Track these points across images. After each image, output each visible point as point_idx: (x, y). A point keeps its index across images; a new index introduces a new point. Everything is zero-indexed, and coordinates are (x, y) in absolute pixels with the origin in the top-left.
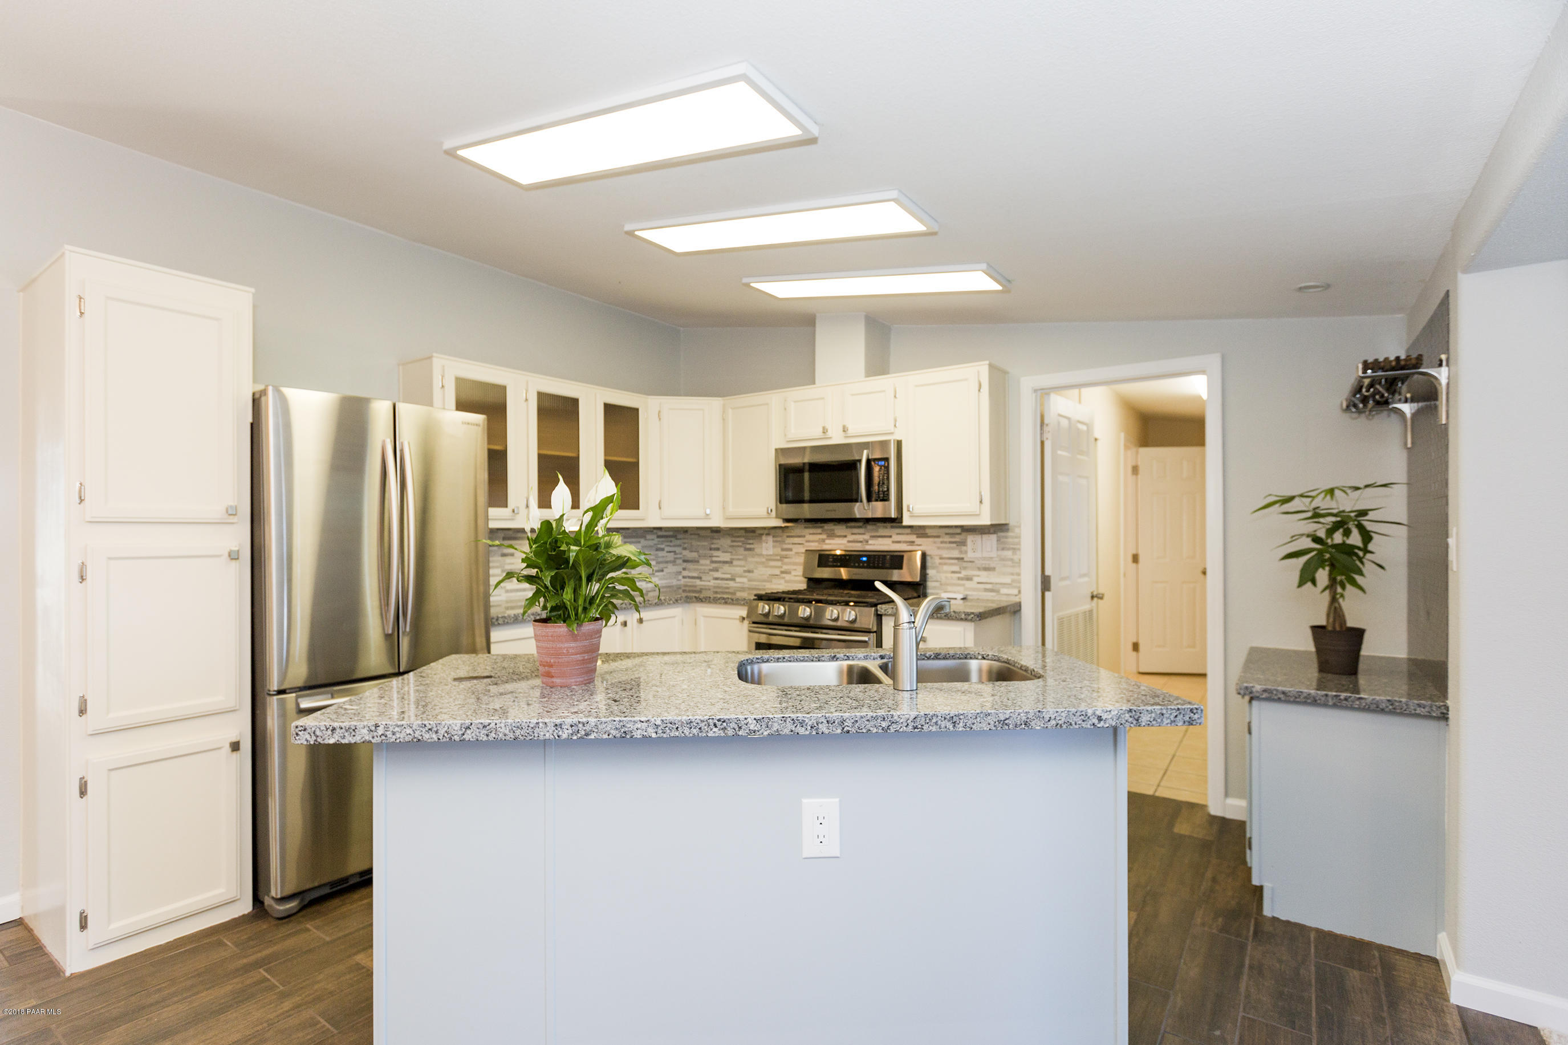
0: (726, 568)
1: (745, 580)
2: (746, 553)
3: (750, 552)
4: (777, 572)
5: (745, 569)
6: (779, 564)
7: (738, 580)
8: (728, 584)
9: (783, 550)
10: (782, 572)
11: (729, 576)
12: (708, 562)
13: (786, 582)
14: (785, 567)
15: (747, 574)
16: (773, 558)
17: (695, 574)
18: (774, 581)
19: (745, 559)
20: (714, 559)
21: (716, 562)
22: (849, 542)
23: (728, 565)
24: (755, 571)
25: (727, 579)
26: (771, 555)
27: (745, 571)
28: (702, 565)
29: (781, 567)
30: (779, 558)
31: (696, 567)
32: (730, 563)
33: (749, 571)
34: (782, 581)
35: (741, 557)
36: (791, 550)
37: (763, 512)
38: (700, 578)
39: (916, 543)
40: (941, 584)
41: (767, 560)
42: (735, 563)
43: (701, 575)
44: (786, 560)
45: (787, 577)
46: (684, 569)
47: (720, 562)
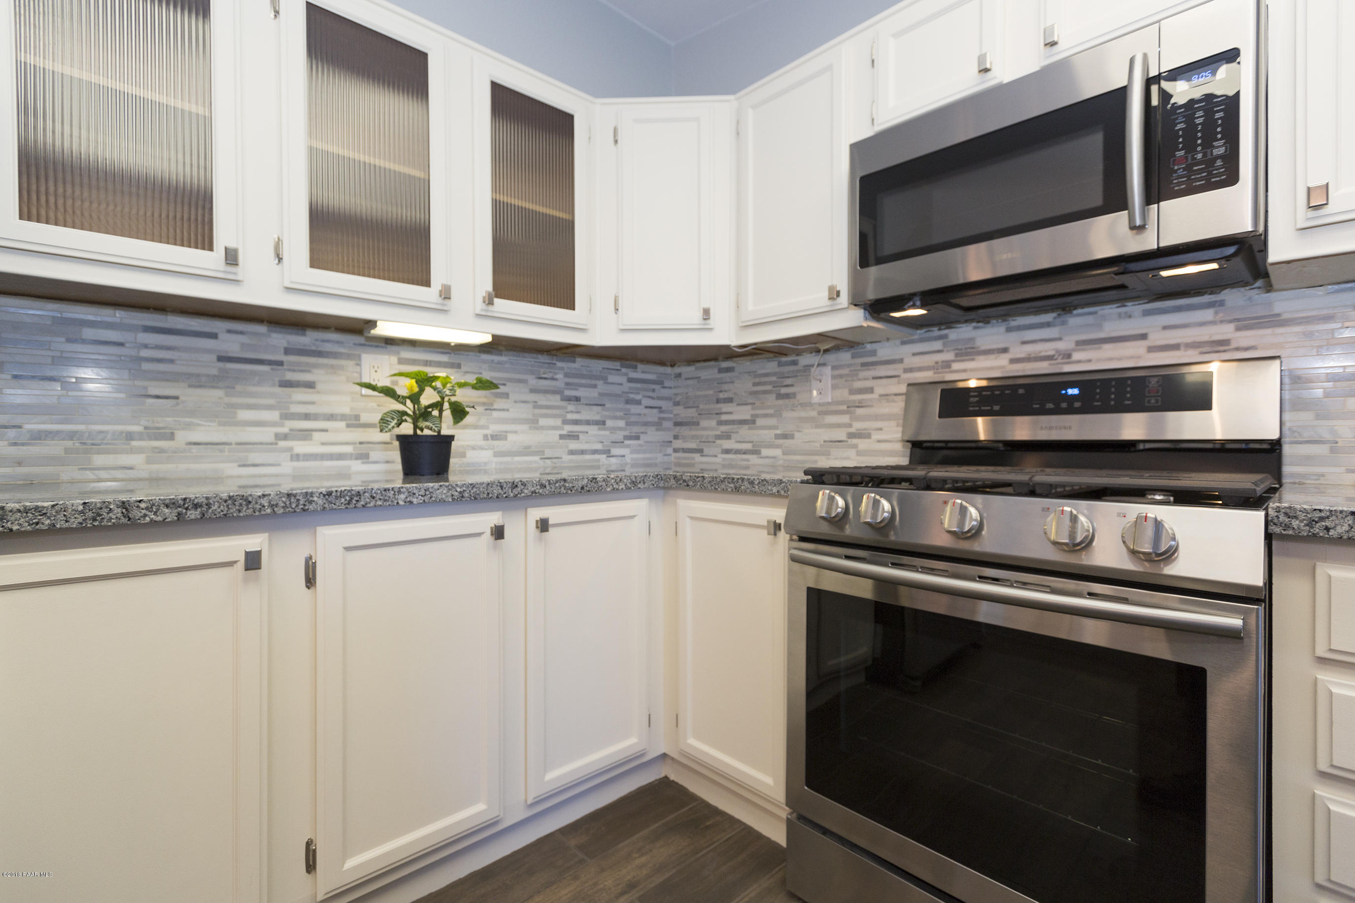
0: (744, 432)
1: (778, 452)
2: (780, 402)
3: (787, 401)
4: (841, 434)
5: (778, 432)
6: (845, 419)
7: (765, 452)
8: (748, 460)
9: (853, 392)
10: (851, 436)
11: (748, 446)
12: (713, 423)
13: (859, 453)
14: (857, 426)
15: (781, 441)
16: (834, 408)
17: (692, 445)
18: (834, 452)
19: (778, 414)
20: (724, 417)
21: (727, 423)
22: (1013, 361)
23: (747, 427)
24: (797, 435)
25: (745, 452)
26: (829, 404)
27: (777, 437)
28: (704, 429)
29: (850, 426)
30: (844, 407)
31: (693, 433)
32: (750, 422)
33: (785, 436)
34: (852, 453)
35: (771, 411)
36: (871, 390)
37: (821, 299)
38: (700, 451)
39: (1234, 345)
40: (1333, 450)
41: (820, 413)
42: (760, 422)
43: (702, 446)
44: (859, 411)
45: (863, 444)
46: (676, 437)
47: (733, 422)
